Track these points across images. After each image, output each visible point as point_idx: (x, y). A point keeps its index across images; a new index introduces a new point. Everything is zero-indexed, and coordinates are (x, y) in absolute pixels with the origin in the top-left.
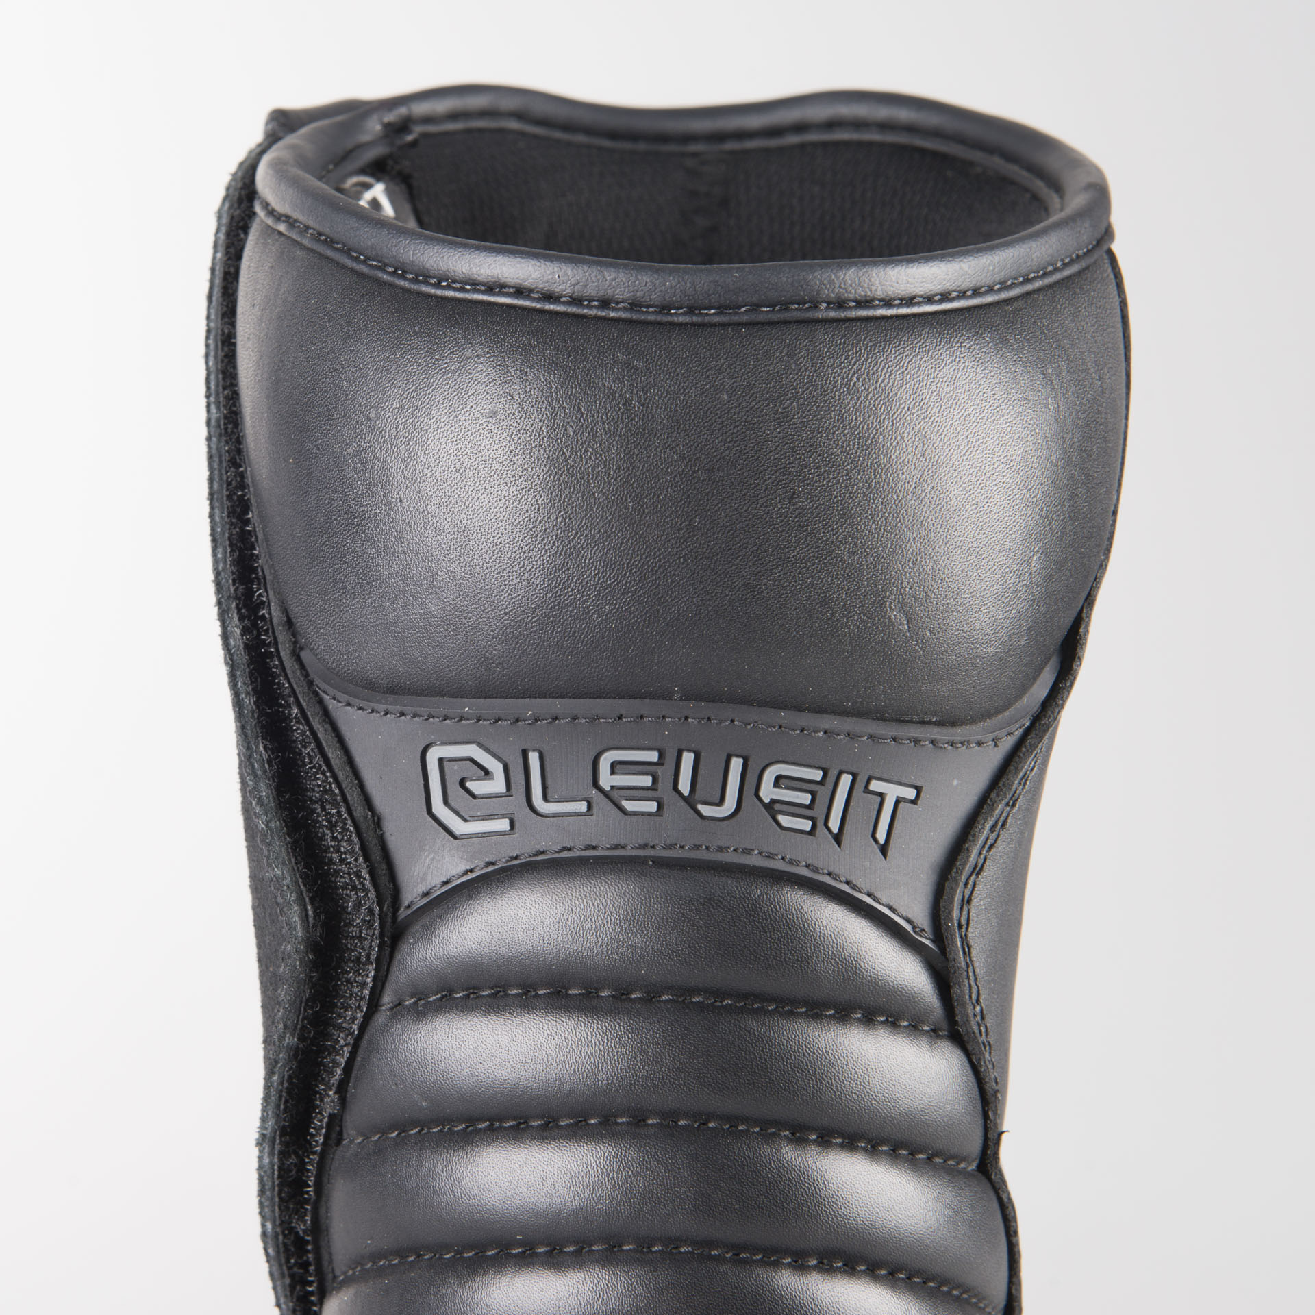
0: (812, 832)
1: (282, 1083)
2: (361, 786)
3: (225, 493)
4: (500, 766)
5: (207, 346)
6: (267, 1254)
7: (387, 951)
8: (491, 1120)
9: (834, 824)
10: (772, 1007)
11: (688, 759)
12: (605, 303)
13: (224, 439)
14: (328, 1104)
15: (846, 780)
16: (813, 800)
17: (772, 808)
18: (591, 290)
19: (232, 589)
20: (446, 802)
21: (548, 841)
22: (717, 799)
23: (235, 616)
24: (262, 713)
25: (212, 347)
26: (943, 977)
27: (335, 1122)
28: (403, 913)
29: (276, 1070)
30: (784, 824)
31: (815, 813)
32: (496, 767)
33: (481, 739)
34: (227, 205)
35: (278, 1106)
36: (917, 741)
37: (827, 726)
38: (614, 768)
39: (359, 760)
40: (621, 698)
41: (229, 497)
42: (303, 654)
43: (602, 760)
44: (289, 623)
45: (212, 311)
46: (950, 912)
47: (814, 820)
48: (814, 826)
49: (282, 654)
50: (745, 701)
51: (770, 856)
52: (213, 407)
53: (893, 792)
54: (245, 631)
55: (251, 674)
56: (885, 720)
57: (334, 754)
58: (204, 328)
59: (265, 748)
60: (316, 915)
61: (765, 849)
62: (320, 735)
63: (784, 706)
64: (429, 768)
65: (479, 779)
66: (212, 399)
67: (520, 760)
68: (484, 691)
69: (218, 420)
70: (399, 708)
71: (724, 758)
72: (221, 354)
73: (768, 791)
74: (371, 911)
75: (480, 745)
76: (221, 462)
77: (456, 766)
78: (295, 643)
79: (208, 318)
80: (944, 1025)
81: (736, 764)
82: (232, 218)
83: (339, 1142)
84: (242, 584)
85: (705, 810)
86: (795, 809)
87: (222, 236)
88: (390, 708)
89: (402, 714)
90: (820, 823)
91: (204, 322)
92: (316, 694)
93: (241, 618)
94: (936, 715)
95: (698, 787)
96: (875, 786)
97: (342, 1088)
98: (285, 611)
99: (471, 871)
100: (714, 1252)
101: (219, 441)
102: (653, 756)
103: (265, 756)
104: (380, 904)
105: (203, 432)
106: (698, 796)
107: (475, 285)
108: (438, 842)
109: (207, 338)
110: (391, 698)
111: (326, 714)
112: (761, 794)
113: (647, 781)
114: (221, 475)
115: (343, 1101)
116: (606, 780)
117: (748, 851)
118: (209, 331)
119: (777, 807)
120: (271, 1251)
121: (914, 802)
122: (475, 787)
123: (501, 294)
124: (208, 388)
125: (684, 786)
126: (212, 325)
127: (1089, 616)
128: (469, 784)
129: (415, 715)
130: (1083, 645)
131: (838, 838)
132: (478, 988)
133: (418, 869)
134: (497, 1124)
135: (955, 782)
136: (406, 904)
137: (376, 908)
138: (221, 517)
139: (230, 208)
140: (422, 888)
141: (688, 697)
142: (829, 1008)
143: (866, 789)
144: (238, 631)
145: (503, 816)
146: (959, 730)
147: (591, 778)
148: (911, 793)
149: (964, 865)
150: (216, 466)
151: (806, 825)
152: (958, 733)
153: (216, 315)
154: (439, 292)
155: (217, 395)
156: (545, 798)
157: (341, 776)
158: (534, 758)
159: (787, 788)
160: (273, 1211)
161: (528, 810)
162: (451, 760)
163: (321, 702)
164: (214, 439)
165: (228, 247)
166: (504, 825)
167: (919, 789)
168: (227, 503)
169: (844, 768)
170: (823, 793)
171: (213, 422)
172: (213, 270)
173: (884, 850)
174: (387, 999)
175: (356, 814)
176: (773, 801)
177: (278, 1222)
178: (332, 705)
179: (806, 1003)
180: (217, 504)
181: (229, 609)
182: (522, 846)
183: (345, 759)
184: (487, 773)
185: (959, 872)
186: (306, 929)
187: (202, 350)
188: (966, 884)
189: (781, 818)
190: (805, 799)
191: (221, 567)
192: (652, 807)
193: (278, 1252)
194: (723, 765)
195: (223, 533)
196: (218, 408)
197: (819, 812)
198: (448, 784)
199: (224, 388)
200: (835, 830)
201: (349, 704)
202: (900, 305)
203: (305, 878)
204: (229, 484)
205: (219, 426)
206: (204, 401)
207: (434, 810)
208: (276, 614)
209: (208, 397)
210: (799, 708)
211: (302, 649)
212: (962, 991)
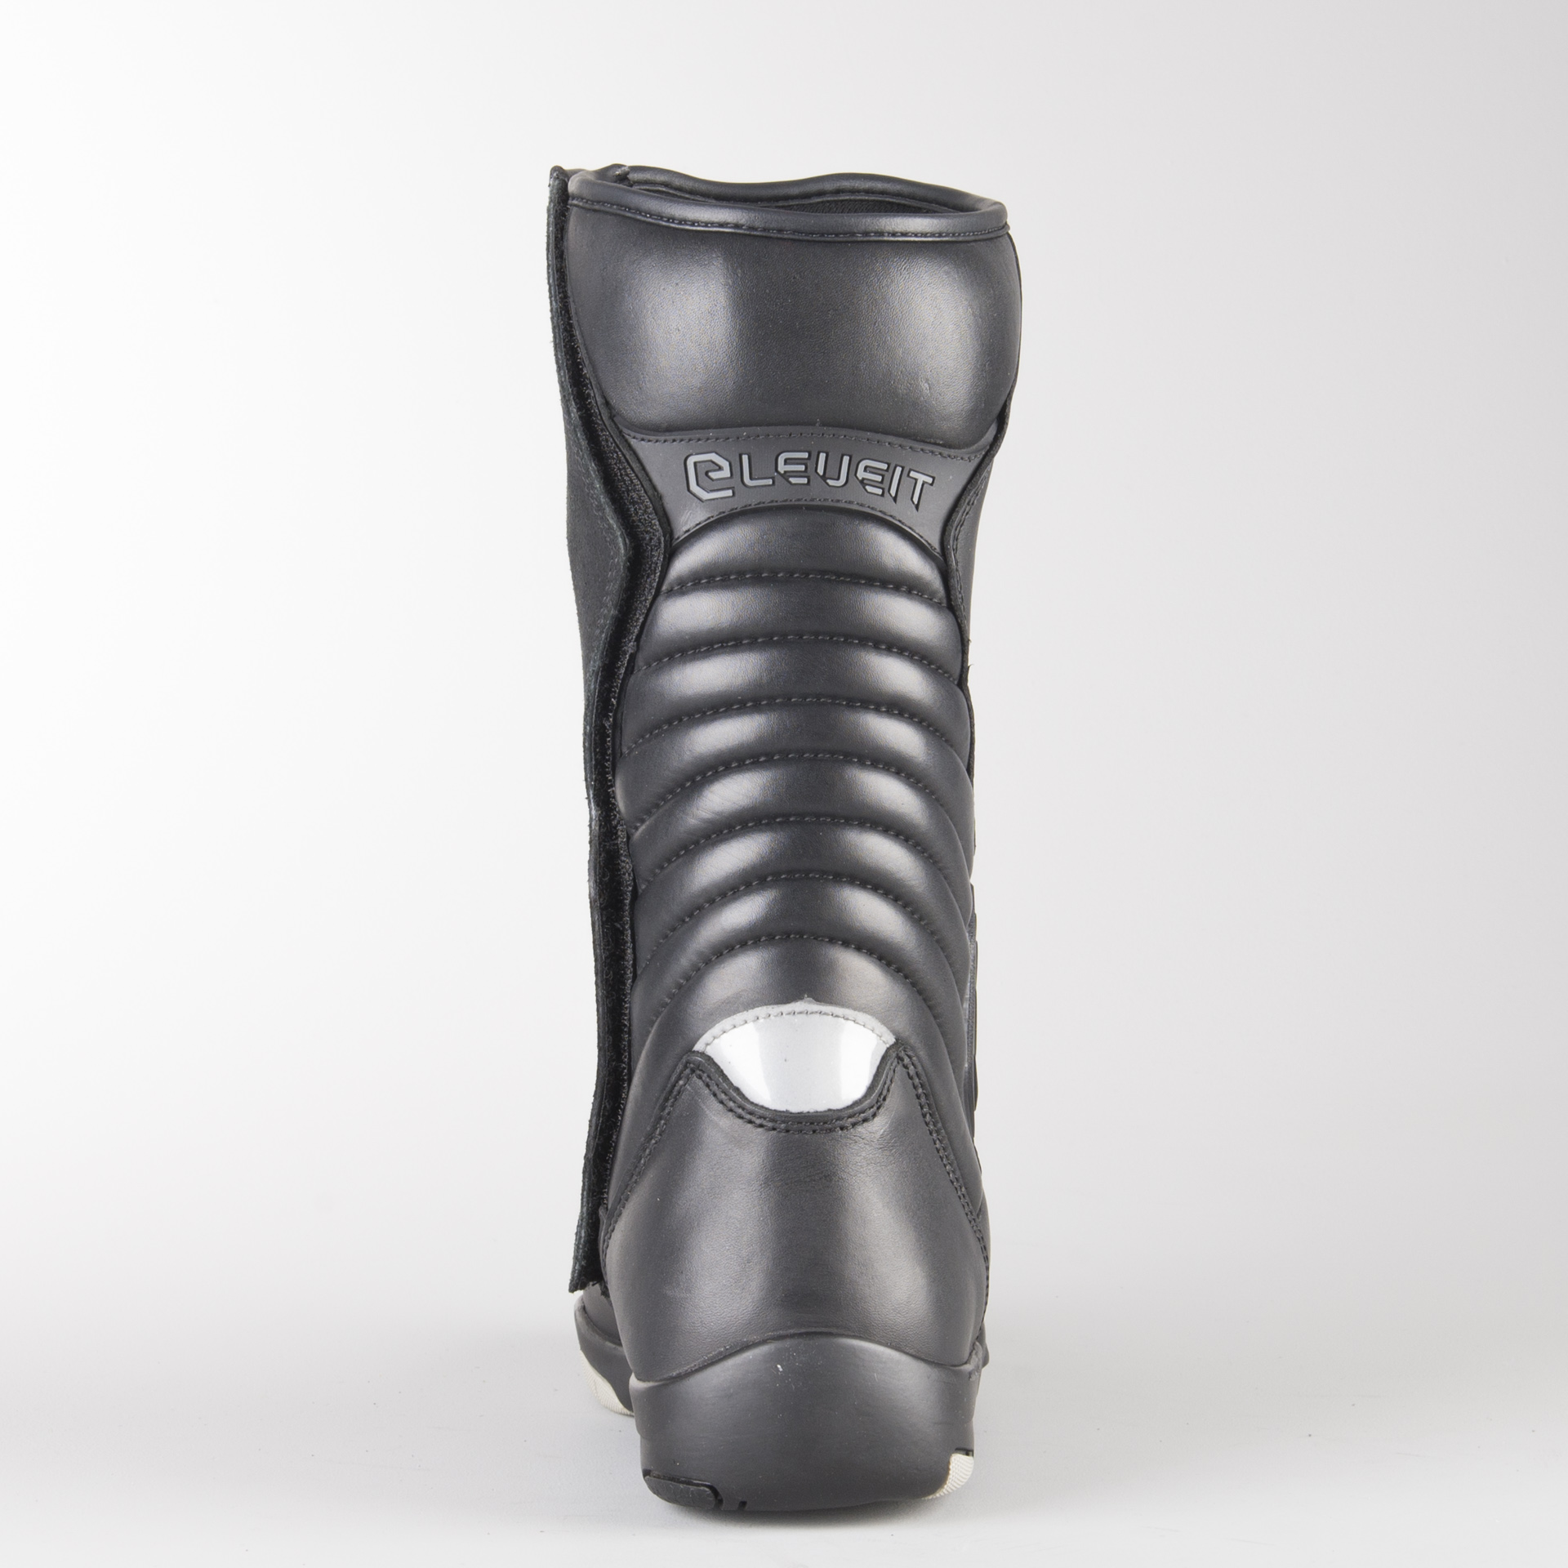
0: (883, 495)
1: (606, 639)
2: (650, 480)
3: (562, 344)
4: (728, 463)
5: (548, 273)
6: (584, 746)
7: (667, 560)
8: (722, 642)
9: (893, 492)
10: (863, 582)
11: (822, 456)
12: (780, 231)
13: (560, 318)
14: (630, 647)
15: (899, 470)
16: (883, 479)
17: (863, 482)
18: (774, 225)
19: (570, 390)
20: (698, 484)
21: (753, 501)
22: (836, 477)
23: (573, 403)
24: (591, 448)
25: (551, 273)
26: (945, 574)
27: (633, 657)
28: (675, 543)
29: (605, 630)
30: (869, 490)
31: (884, 486)
32: (725, 464)
33: (717, 450)
34: (552, 205)
35: (603, 653)
36: (932, 452)
37: (890, 441)
38: (786, 462)
39: (648, 468)
40: (791, 425)
41: (565, 346)
42: (615, 419)
43: (780, 458)
44: (607, 403)
45: (550, 256)
46: (949, 541)
47: (883, 489)
48: (883, 493)
49: (604, 418)
50: (851, 427)
51: (862, 505)
52: (554, 303)
53: (921, 478)
54: (579, 409)
55: (584, 431)
56: (917, 441)
57: (635, 465)
58: (546, 264)
59: (595, 465)
60: (631, 543)
61: (860, 502)
62: (628, 457)
63: (870, 431)
64: (688, 468)
65: (715, 471)
66: (553, 299)
67: (738, 459)
68: (720, 425)
69: (557, 309)
70: (673, 437)
71: (840, 456)
72: (556, 277)
73: (861, 474)
74: (659, 539)
75: (717, 453)
76: (559, 330)
77: (703, 465)
78: (611, 413)
79: (548, 259)
80: (945, 601)
81: (846, 459)
82: (556, 211)
83: (632, 673)
84: (575, 387)
85: (830, 482)
86: (874, 484)
87: (552, 219)
88: (667, 438)
89: (674, 441)
90: (886, 491)
91: (546, 261)
92: (623, 436)
93: (576, 403)
94: (942, 440)
95: (827, 471)
96: (913, 474)
97: (638, 639)
98: (604, 397)
99: (712, 517)
100: (838, 702)
101: (558, 319)
102: (806, 455)
103: (596, 468)
104: (664, 536)
105: (549, 315)
106: (827, 476)
107: (713, 224)
108: (694, 505)
109: (548, 269)
110: (667, 434)
111: (630, 446)
112: (858, 475)
113: (802, 468)
114: (560, 336)
115: (638, 646)
116: (782, 468)
117: (851, 502)
118: (549, 266)
119: (865, 482)
120: (587, 744)
121: (932, 484)
122: (713, 475)
123: (727, 227)
124: (550, 293)
125: (821, 471)
126: (550, 263)
127: (1010, 404)
128: (710, 474)
129: (682, 440)
130: (1008, 418)
131: (895, 499)
132: (714, 577)
133: (683, 519)
134: (725, 645)
135: (951, 477)
136: (676, 537)
137: (662, 539)
138: (561, 356)
139: (554, 206)
140: (685, 529)
141: (824, 424)
142: (891, 584)
143: (908, 475)
144: (575, 410)
145: (728, 489)
146: (953, 450)
147: (774, 467)
148: (930, 480)
149: (956, 518)
150: (557, 331)
151: (880, 492)
152: (952, 452)
153: (552, 258)
154: (694, 228)
155: (555, 297)
156: (751, 478)
157: (640, 475)
158: (745, 458)
159: (870, 472)
160: (592, 719)
161: (741, 484)
162: (700, 462)
163: (626, 441)
164: (555, 318)
165: (556, 225)
166: (729, 493)
167: (934, 478)
168: (563, 350)
169: (898, 463)
170: (888, 476)
171: (554, 310)
172: (548, 237)
173: (917, 507)
174: (664, 588)
175: (649, 494)
176: (863, 479)
177: (593, 725)
178: (633, 442)
179: (880, 581)
180: (559, 349)
181: (569, 400)
182: (738, 504)
183: (641, 468)
184: (720, 468)
185: (953, 522)
186: (626, 549)
187: (546, 276)
188: (956, 529)
189: (867, 487)
190: (879, 478)
191: (563, 379)
192: (805, 481)
193: (590, 745)
194: (839, 460)
195: (563, 363)
196: (556, 303)
197: (886, 485)
198: (699, 475)
199: (559, 293)
200: (893, 495)
201: (643, 440)
202: (921, 237)
203: (622, 525)
204: (564, 340)
205: (557, 312)
206: (548, 301)
207: (691, 489)
208: (599, 399)
209: (550, 298)
210: (876, 431)
211: (614, 416)
212: (953, 582)
